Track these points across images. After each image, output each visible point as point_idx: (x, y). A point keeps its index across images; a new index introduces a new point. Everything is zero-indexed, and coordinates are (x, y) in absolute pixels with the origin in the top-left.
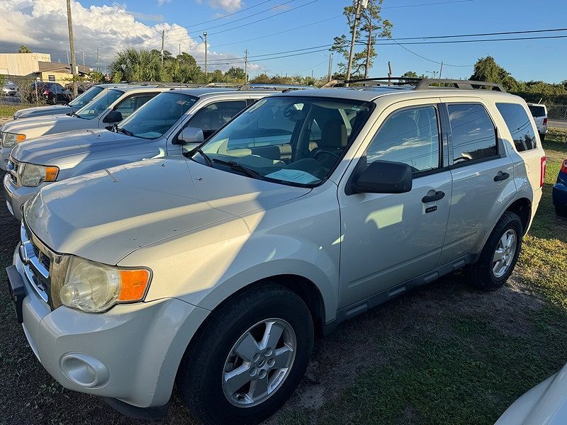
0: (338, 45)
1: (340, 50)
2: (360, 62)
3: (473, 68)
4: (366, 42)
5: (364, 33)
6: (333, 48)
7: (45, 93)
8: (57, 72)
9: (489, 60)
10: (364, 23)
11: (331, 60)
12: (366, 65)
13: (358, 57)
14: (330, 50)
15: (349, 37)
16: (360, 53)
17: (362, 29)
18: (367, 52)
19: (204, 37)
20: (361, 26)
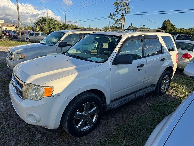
0: (111, 16)
1: (112, 18)
2: (119, 22)
3: (162, 24)
4: (122, 15)
5: (120, 12)
6: (110, 17)
7: (7, 35)
8: (8, 26)
9: (168, 21)
10: (121, 8)
11: (109, 21)
12: (122, 23)
13: (118, 20)
14: (109, 18)
15: (115, 13)
16: (119, 19)
17: (120, 10)
18: (122, 19)
19: (65, 13)
20: (120, 9)
